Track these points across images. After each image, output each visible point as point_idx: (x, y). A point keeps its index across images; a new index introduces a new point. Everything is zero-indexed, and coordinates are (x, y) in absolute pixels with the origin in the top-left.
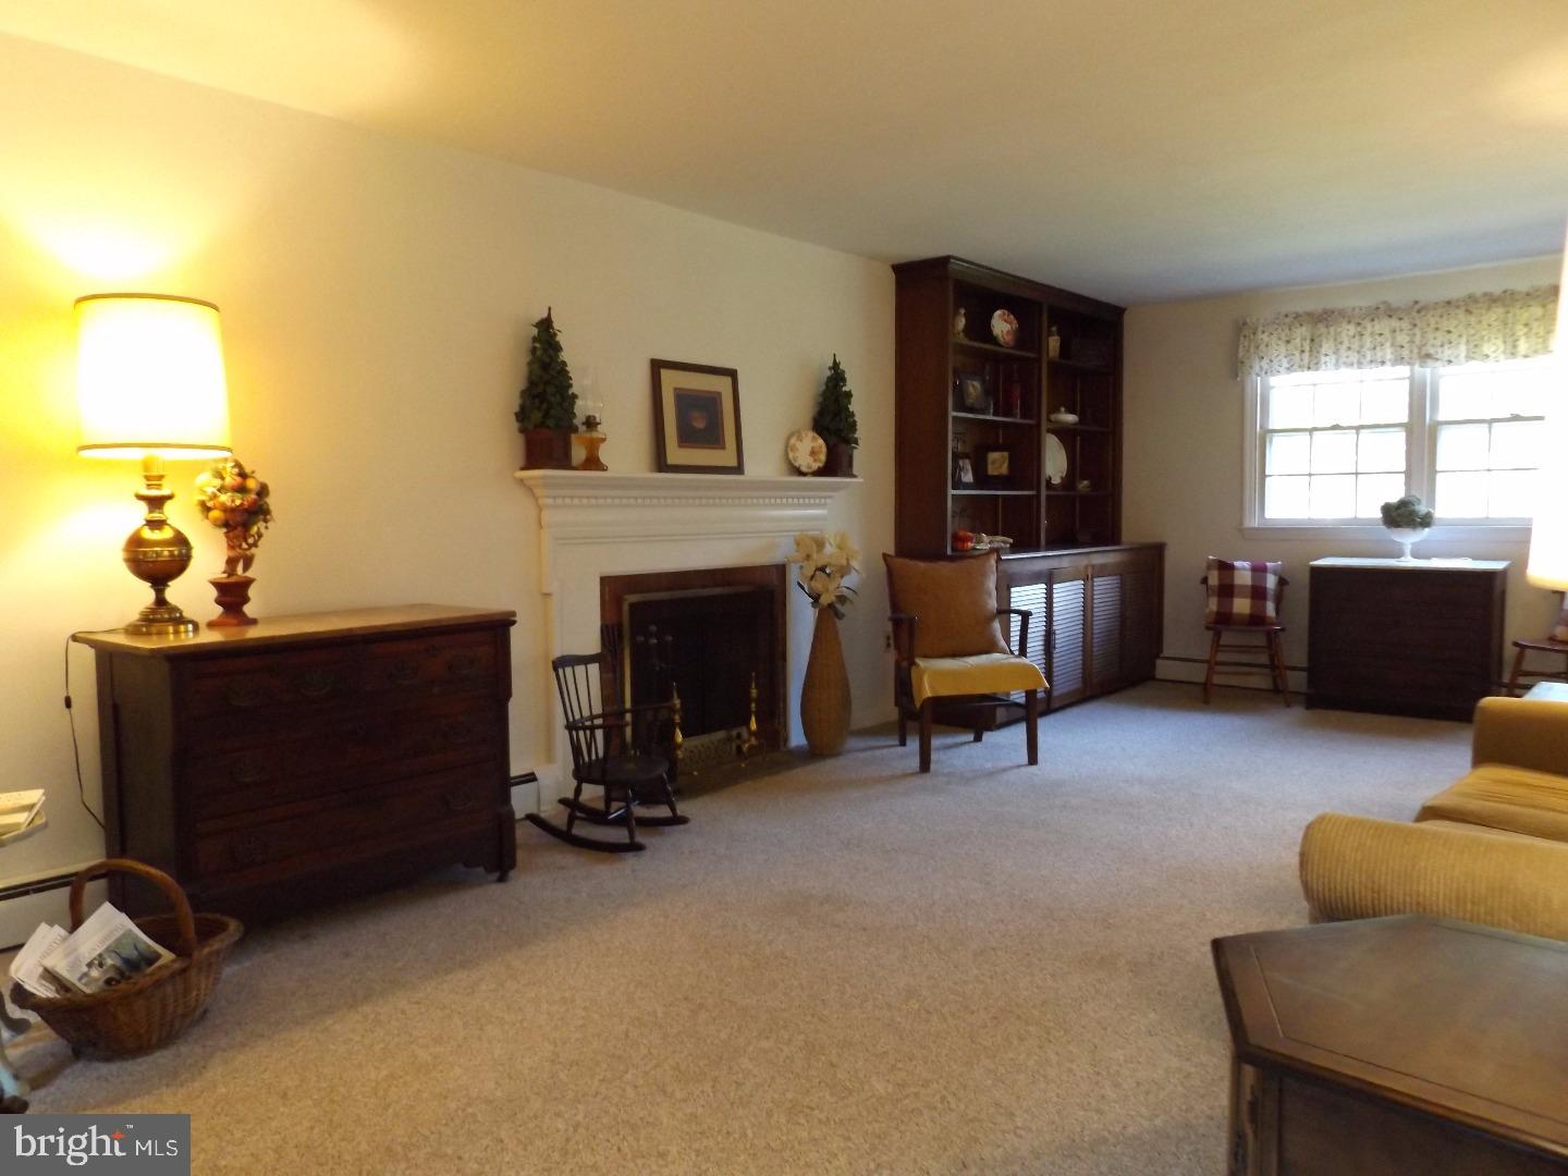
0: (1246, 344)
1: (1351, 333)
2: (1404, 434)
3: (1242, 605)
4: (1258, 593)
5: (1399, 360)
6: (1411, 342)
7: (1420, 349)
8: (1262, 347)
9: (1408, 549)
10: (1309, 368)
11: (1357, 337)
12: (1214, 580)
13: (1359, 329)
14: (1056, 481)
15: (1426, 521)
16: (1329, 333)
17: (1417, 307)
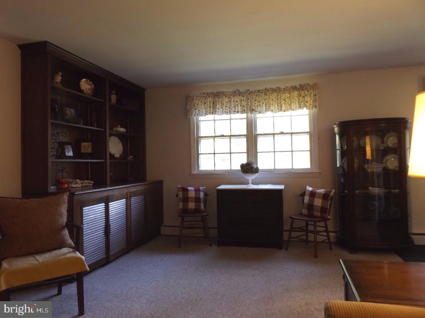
0: (190, 103)
1: (227, 101)
2: (245, 139)
3: (192, 205)
4: (197, 200)
5: (243, 112)
6: (247, 105)
7: (250, 107)
8: (196, 105)
9: (250, 182)
10: (213, 113)
11: (229, 102)
12: (181, 195)
13: (229, 99)
14: (117, 155)
15: (256, 170)
16: (219, 101)
17: (249, 92)
